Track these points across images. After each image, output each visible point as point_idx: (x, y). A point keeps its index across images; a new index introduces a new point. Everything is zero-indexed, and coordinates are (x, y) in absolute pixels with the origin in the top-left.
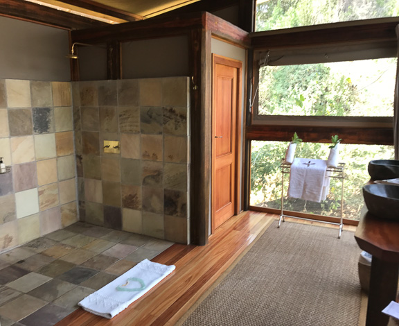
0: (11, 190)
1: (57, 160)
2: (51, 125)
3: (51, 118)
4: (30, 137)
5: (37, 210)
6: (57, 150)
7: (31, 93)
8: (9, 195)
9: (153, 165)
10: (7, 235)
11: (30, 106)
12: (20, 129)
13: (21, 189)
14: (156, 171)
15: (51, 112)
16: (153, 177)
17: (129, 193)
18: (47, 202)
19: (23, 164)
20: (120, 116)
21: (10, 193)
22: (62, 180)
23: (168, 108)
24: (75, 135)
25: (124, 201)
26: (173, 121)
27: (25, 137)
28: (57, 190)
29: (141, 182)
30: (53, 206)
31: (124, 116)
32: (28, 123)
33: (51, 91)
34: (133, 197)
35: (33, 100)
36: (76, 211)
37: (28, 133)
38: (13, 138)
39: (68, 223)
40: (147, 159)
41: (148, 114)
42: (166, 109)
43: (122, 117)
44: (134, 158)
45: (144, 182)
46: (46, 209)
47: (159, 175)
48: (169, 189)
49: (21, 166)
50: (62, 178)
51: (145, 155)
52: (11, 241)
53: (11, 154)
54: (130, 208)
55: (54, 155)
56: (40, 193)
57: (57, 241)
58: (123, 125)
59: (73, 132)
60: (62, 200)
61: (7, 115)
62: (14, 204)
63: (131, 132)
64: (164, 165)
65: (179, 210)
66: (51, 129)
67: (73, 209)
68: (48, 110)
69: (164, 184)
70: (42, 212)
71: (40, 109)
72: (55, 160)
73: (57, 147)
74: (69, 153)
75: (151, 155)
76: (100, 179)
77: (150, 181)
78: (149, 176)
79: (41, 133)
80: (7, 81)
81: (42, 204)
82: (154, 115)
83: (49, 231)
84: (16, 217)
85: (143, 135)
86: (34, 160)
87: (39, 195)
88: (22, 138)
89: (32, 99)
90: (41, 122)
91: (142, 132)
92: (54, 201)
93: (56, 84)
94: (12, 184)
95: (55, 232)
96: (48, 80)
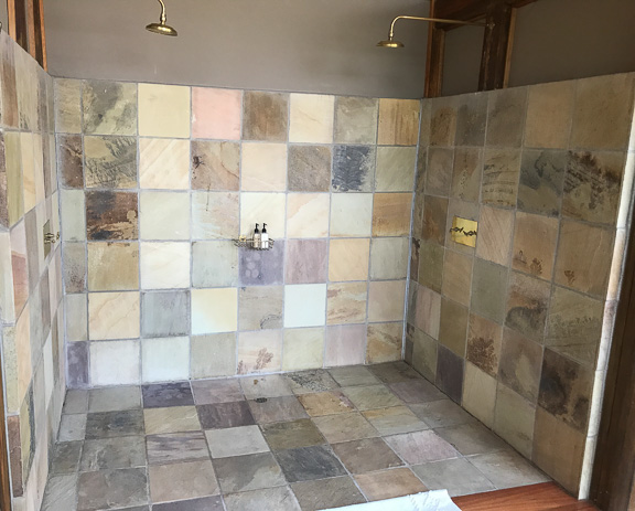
0: (280, 278)
1: (371, 243)
2: (366, 179)
3: (368, 165)
4: (323, 196)
5: (321, 321)
6: (373, 225)
7: (335, 119)
8: (274, 286)
9: (531, 286)
10: (265, 350)
11: (331, 141)
12: (307, 181)
13: (296, 280)
14: (534, 301)
15: (371, 155)
16: (527, 313)
17: (480, 336)
18: (340, 311)
19: (305, 241)
20: (486, 168)
21: (275, 283)
22: (378, 280)
23: (581, 154)
24: (416, 200)
25: (471, 348)
26: (588, 186)
27: (315, 194)
28: (364, 294)
29: (505, 316)
30: (352, 320)
31: (492, 170)
32: (323, 171)
33: (375, 116)
34: (486, 346)
35: (337, 131)
36: (399, 341)
37: (320, 189)
38: (293, 195)
39: (379, 359)
40: (521, 269)
41: (536, 167)
42: (576, 157)
43: (488, 171)
44: (498, 262)
45: (509, 318)
46: (339, 322)
47: (539, 311)
48: (556, 349)
49: (301, 242)
50: (378, 276)
51: (518, 260)
52: (269, 360)
53: (286, 220)
54: (478, 365)
55: (367, 232)
56: (331, 294)
57: (339, 385)
58: (489, 188)
59: (414, 194)
60: (373, 314)
61: (286, 154)
62: (282, 302)
63: (500, 205)
64: (553, 290)
65: (570, 407)
66: (368, 185)
67: (394, 335)
68: (365, 150)
69: (547, 337)
70: (330, 327)
71: (348, 148)
72: (367, 242)
73: (374, 219)
74: (399, 233)
75: (530, 263)
76: (439, 292)
77: (520, 320)
78: (520, 308)
79: (346, 191)
80: (294, 97)
81: (332, 313)
82: (548, 169)
83: (341, 362)
84: (282, 323)
85: (521, 215)
86: (326, 236)
87: (328, 297)
88: (307, 195)
89: (335, 128)
90: (349, 170)
91: (521, 206)
92: (356, 313)
93: (387, 104)
94: (281, 269)
95: (352, 366)
96: (372, 96)
